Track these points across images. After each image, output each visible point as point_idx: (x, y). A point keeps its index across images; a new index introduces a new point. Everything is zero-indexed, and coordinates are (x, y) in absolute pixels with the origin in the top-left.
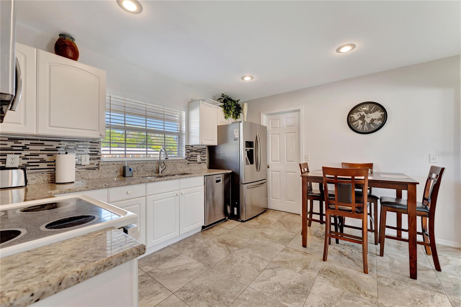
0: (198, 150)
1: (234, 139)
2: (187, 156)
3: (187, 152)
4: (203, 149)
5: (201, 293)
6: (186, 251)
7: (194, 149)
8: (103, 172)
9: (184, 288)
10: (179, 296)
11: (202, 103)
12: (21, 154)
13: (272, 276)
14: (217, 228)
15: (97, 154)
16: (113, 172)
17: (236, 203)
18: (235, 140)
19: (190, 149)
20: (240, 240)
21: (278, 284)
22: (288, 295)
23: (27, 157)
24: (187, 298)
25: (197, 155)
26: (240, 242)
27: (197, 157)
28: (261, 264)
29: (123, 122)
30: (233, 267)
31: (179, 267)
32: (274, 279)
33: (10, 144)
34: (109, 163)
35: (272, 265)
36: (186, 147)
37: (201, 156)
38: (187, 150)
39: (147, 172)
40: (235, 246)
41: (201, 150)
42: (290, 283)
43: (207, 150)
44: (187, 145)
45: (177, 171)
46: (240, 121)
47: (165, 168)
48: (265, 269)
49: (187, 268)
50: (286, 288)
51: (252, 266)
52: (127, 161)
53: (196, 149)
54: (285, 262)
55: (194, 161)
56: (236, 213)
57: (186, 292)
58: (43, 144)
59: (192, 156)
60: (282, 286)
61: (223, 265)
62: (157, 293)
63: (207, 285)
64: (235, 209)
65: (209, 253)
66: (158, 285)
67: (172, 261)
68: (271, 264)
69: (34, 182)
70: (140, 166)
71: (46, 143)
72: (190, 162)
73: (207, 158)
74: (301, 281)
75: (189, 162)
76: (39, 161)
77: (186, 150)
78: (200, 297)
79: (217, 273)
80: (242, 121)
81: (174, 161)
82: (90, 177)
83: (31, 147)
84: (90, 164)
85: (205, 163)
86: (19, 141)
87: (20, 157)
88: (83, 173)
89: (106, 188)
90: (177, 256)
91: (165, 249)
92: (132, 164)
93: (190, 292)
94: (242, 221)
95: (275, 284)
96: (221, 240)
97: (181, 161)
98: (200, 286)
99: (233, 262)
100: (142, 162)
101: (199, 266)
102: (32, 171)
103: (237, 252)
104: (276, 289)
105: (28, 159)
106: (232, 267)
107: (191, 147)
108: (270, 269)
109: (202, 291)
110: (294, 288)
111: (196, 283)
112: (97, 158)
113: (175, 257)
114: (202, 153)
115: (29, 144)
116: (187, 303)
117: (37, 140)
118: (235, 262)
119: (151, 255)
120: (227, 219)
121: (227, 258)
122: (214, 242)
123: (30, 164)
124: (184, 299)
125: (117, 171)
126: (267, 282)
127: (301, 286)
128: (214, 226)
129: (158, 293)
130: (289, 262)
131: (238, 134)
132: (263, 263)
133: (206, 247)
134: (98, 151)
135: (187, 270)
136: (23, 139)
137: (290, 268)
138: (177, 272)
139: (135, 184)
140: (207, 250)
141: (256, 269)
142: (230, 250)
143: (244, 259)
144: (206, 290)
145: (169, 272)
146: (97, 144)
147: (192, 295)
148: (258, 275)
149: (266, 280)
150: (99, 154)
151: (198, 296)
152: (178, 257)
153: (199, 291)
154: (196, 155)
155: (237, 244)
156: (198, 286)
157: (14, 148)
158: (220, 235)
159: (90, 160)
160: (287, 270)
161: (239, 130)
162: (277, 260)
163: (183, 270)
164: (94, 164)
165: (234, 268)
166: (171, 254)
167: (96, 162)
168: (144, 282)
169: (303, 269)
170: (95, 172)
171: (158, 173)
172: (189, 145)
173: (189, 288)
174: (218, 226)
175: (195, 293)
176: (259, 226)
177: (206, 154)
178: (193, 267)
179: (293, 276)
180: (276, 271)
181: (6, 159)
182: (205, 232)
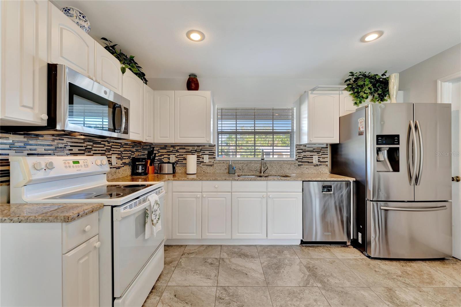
0: (314, 150)
1: (358, 134)
2: (298, 157)
3: (298, 152)
4: (322, 148)
5: (234, 303)
6: (264, 257)
7: (307, 149)
8: (217, 168)
9: (228, 288)
10: (218, 291)
11: (312, 93)
12: (175, 154)
14: (323, 250)
15: (213, 155)
16: (223, 168)
17: (361, 227)
18: (361, 134)
19: (301, 149)
20: (338, 279)
23: (178, 156)
24: (220, 298)
25: (313, 155)
26: (332, 281)
27: (313, 158)
29: (235, 128)
30: (291, 303)
31: (243, 268)
33: (172, 149)
34: (221, 162)
36: (297, 147)
37: (318, 158)
38: (298, 150)
39: (251, 171)
40: (322, 282)
41: (319, 150)
43: (329, 150)
44: (298, 145)
45: (284, 173)
46: (367, 105)
47: (267, 168)
49: (248, 273)
52: (231, 160)
53: (312, 149)
55: (308, 162)
56: (360, 241)
57: (225, 293)
58: (184, 149)
59: (305, 157)
61: (281, 293)
62: (210, 277)
63: (246, 300)
64: (360, 235)
65: (283, 271)
66: (216, 272)
67: (245, 260)
69: (180, 172)
70: (245, 165)
71: (186, 148)
72: (302, 164)
73: (328, 159)
75: (300, 163)
76: (183, 159)
77: (296, 150)
78: (229, 305)
79: (266, 297)
80: (369, 105)
81: (280, 162)
82: (208, 172)
83: (180, 151)
84: (209, 162)
85: (325, 166)
86: (175, 147)
87: (175, 156)
88: (204, 168)
89: (199, 180)
90: (252, 257)
91: (251, 247)
92: (238, 163)
93: (228, 295)
94: (369, 257)
96: (311, 266)
97: (288, 162)
98: (240, 296)
99: (297, 298)
100: (246, 162)
101: (259, 278)
102: (180, 165)
103: (316, 289)
105: (178, 158)
106: (289, 303)
107: (304, 146)
109: (236, 302)
111: (239, 292)
112: (213, 158)
113: (251, 257)
114: (321, 154)
115: (179, 148)
116: (216, 302)
117: (182, 146)
118: (299, 300)
119: (237, 246)
120: (349, 245)
121: (295, 290)
122: (301, 262)
123: (179, 161)
124: (218, 297)
125: (226, 168)
128: (320, 246)
129: (210, 279)
131: (364, 126)
133: (287, 264)
134: (214, 152)
135: (246, 274)
136: (176, 146)
138: (237, 271)
139: (221, 180)
140: (283, 267)
142: (309, 283)
143: (315, 303)
144: (240, 304)
145: (233, 267)
146: (213, 147)
147: (227, 298)
150: (214, 155)
151: (229, 303)
152: (253, 259)
153: (233, 300)
154: (310, 156)
155: (326, 281)
156: (238, 295)
157: (173, 151)
158: (318, 259)
159: (209, 159)
161: (365, 119)
163: (243, 273)
164: (211, 162)
165: (289, 305)
166: (251, 253)
167: (212, 160)
168: (212, 264)
170: (211, 168)
171: (261, 172)
172: (301, 144)
173: (231, 291)
174: (326, 248)
175: (229, 299)
176: (395, 277)
177: (328, 154)
178: (255, 275)
181: (170, 158)
182: (304, 248)
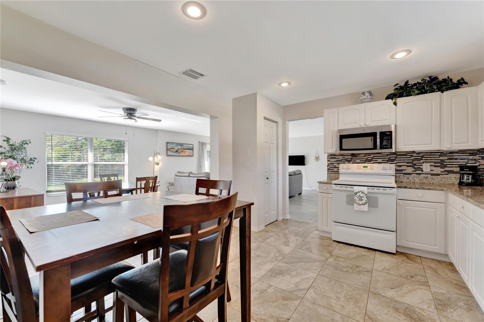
13: (299, 282)
21: (293, 276)
22: (285, 269)
28: (314, 295)
32: (297, 279)
35: (300, 294)
42: (282, 277)
48: (307, 289)
50: (286, 273)
51: (324, 293)
54: (285, 299)
60: (290, 275)
68: (302, 296)
74: (273, 279)
95: (295, 276)
104: (294, 273)
108: (302, 289)
110: (280, 274)
126: (303, 278)
127: (273, 275)
130: (280, 299)
132: (311, 297)
137: (280, 291)
141: (317, 289)
148: (313, 283)
149: (304, 279)
160: (283, 288)
162: (295, 302)
169: (266, 290)
179: (279, 283)
180: (295, 287)
